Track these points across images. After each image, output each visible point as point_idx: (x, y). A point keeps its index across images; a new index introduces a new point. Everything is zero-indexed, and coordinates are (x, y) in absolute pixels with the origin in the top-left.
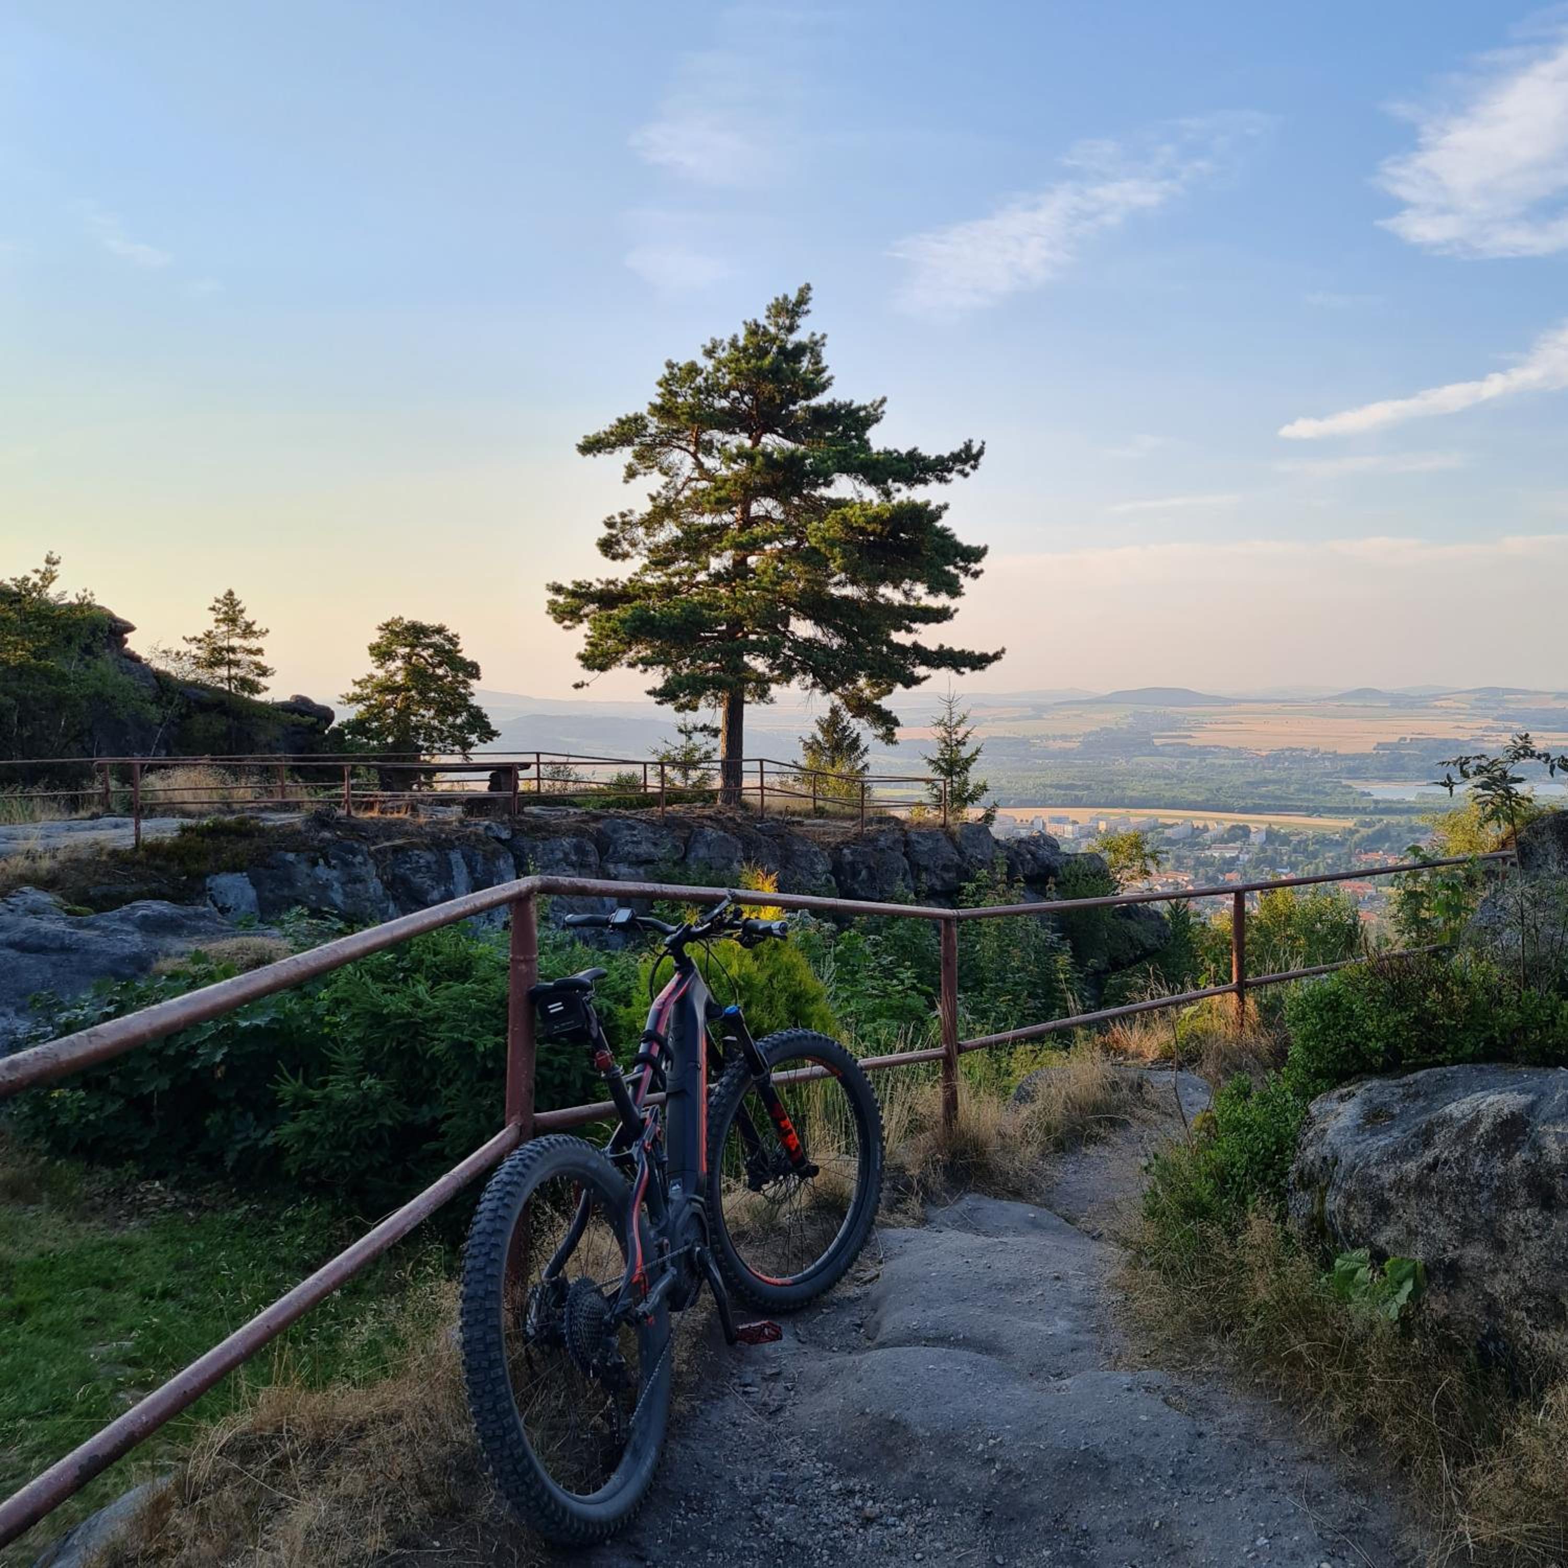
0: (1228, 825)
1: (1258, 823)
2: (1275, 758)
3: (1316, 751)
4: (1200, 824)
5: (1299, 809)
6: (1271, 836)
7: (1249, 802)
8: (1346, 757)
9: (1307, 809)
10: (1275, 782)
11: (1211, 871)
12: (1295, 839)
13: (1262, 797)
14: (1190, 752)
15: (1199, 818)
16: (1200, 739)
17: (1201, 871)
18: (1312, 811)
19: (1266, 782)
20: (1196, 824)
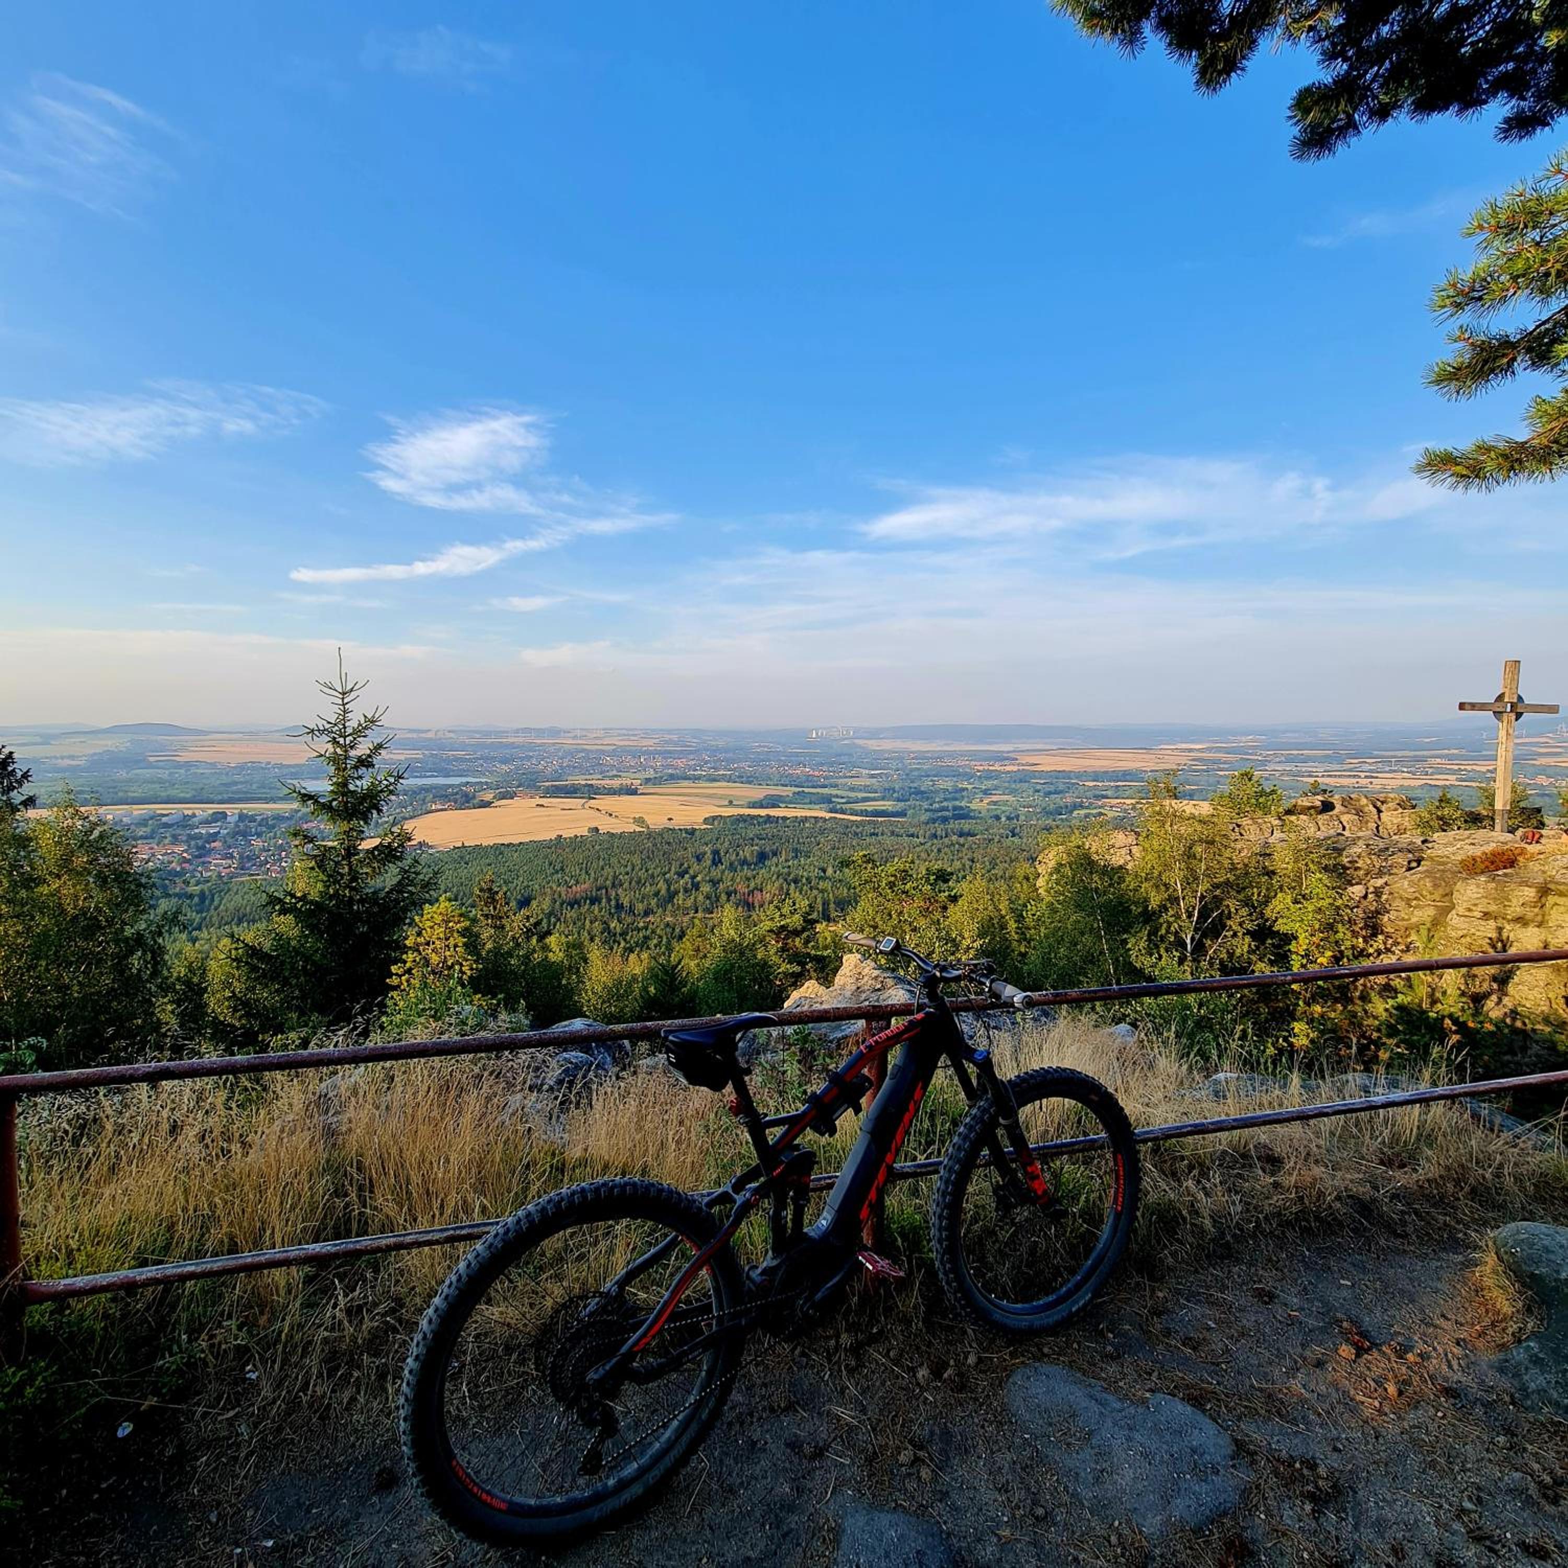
0: (211, 812)
1: (232, 810)
2: (241, 767)
3: (269, 763)
4: (190, 812)
5: (260, 799)
6: (242, 817)
7: (225, 796)
8: (289, 766)
9: (266, 799)
10: (241, 783)
11: (200, 842)
12: (259, 818)
13: (233, 793)
14: (179, 765)
15: (188, 809)
16: (185, 757)
17: (193, 843)
18: (267, 800)
19: (236, 783)
20: (186, 812)
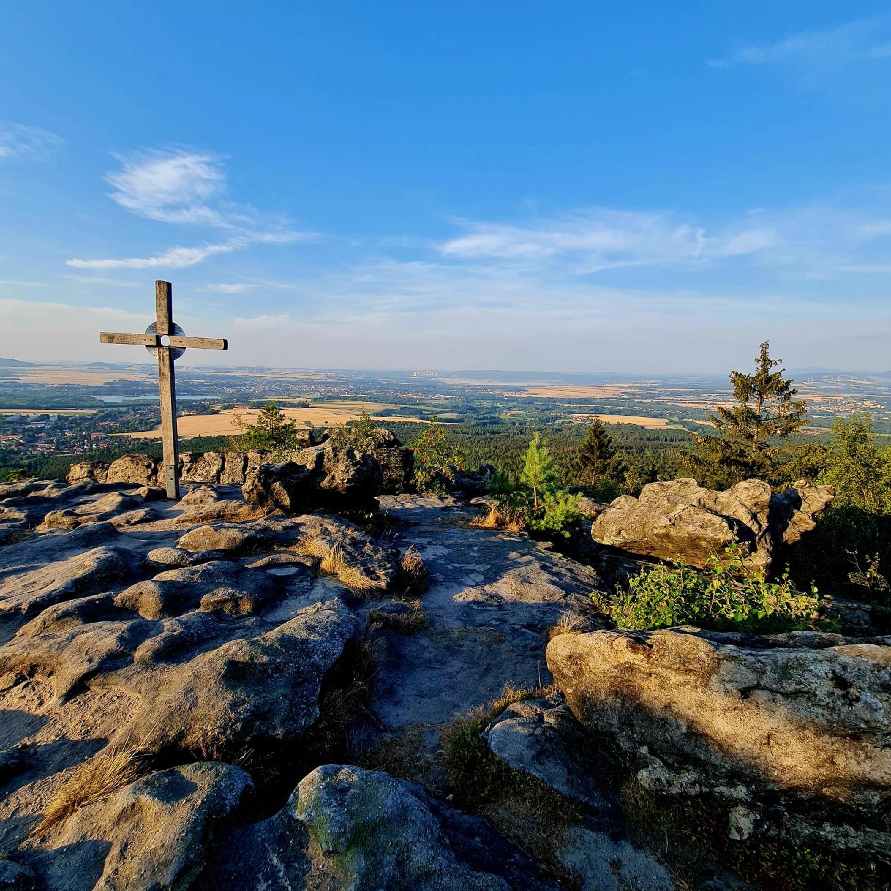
0: (39, 414)
1: (53, 414)
2: (61, 388)
3: (79, 385)
4: (25, 415)
5: (72, 407)
6: (60, 418)
7: (49, 405)
8: (92, 387)
9: (76, 407)
10: (61, 397)
11: (31, 433)
12: (71, 419)
13: (55, 403)
14: (19, 385)
15: (24, 412)
16: (23, 380)
17: (26, 433)
18: (77, 408)
19: (57, 397)
20: (23, 415)
